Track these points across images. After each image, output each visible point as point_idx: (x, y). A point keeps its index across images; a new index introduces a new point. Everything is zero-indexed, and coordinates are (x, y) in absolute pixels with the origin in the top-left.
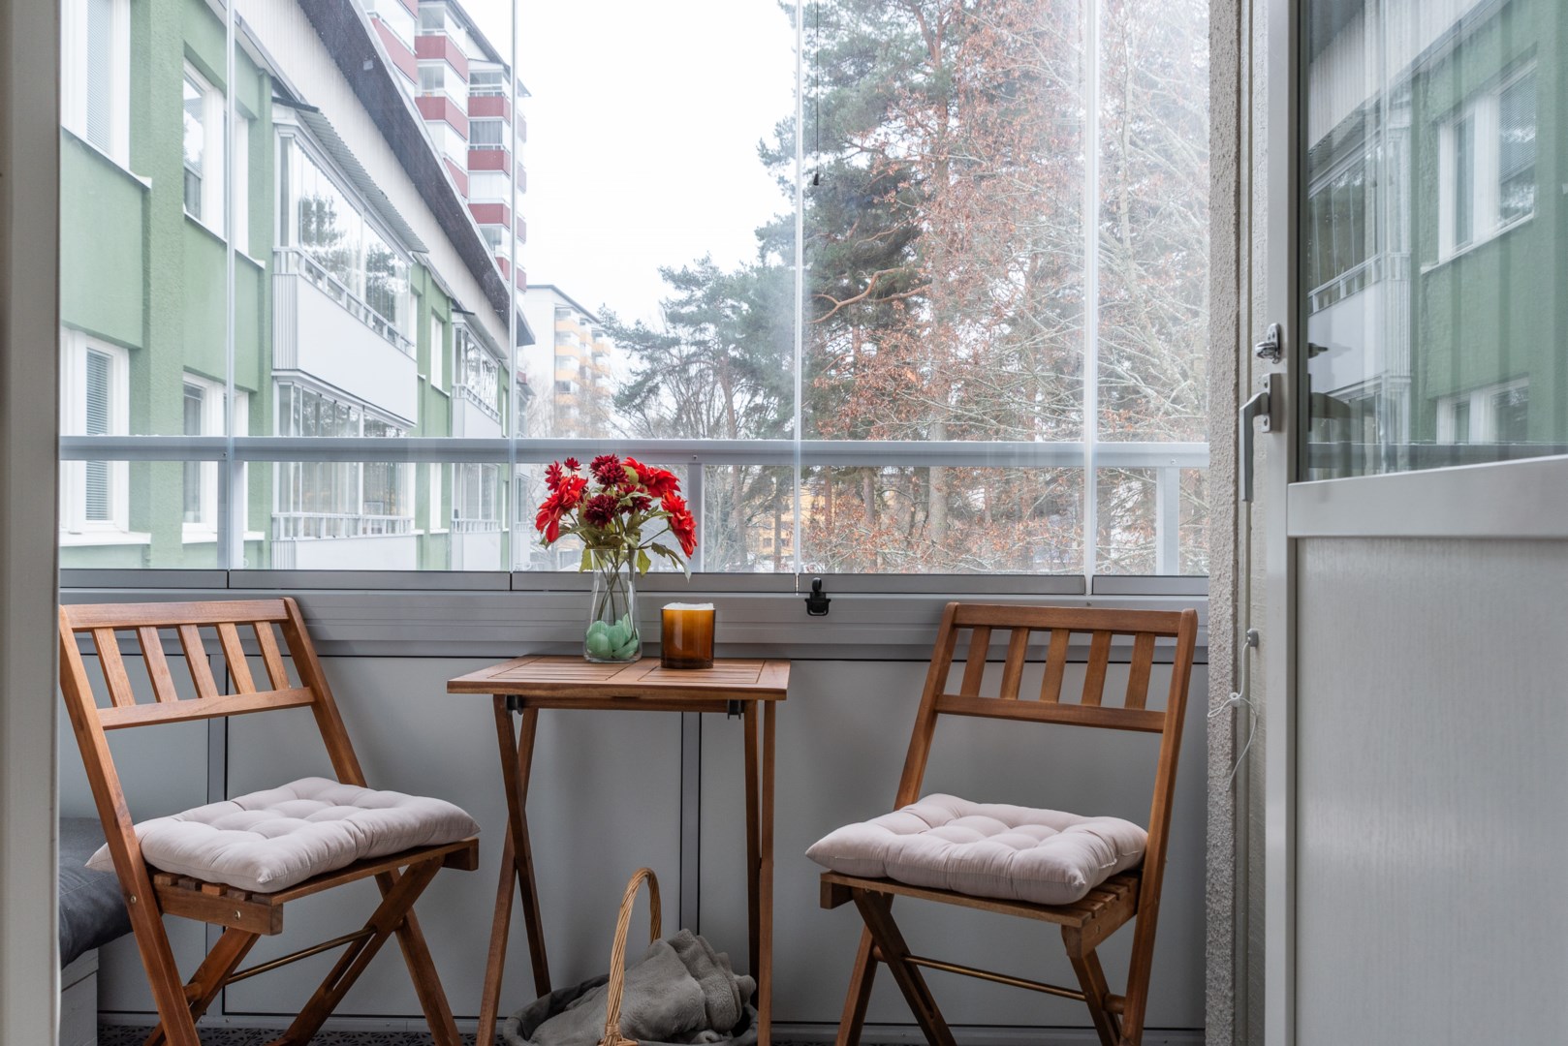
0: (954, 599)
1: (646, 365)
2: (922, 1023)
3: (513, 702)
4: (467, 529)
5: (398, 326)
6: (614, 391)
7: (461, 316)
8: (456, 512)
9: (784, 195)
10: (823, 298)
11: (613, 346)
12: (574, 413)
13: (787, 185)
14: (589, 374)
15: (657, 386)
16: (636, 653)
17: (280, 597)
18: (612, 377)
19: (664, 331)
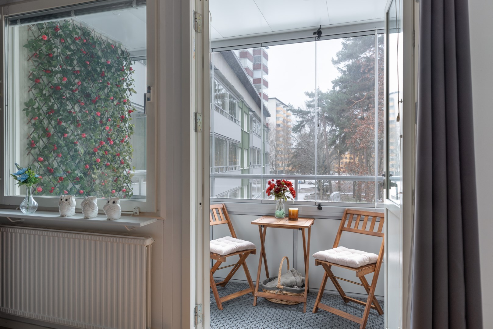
0: (347, 208)
1: (301, 119)
2: (338, 291)
3: (261, 226)
4: (253, 168)
5: (236, 119)
6: (292, 126)
7: (252, 112)
8: (251, 163)
9: (339, 72)
10: (351, 101)
11: (292, 114)
12: (281, 133)
13: (340, 69)
14: (286, 121)
15: (304, 125)
16: (284, 216)
17: (222, 204)
18: (291, 123)
19: (306, 109)
